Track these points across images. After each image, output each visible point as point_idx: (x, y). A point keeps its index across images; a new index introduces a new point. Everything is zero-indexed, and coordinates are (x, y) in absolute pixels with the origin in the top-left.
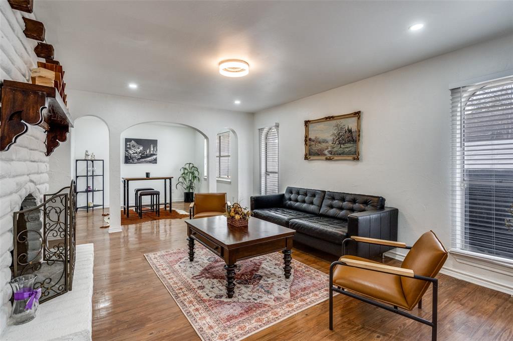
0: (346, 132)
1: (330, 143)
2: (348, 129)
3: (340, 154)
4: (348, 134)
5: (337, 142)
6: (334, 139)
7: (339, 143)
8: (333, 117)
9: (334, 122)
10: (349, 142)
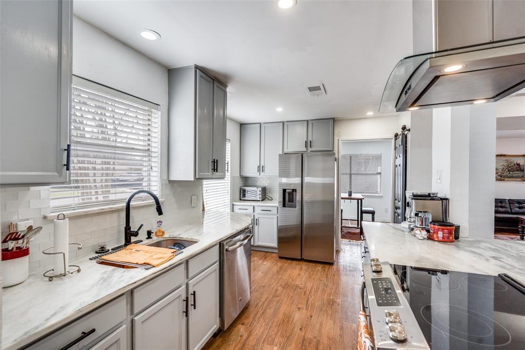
0: (514, 165)
1: (501, 170)
2: (517, 163)
3: (509, 177)
4: (516, 166)
5: (507, 170)
6: (503, 169)
7: (509, 171)
8: (504, 155)
9: (504, 158)
10: (517, 170)
